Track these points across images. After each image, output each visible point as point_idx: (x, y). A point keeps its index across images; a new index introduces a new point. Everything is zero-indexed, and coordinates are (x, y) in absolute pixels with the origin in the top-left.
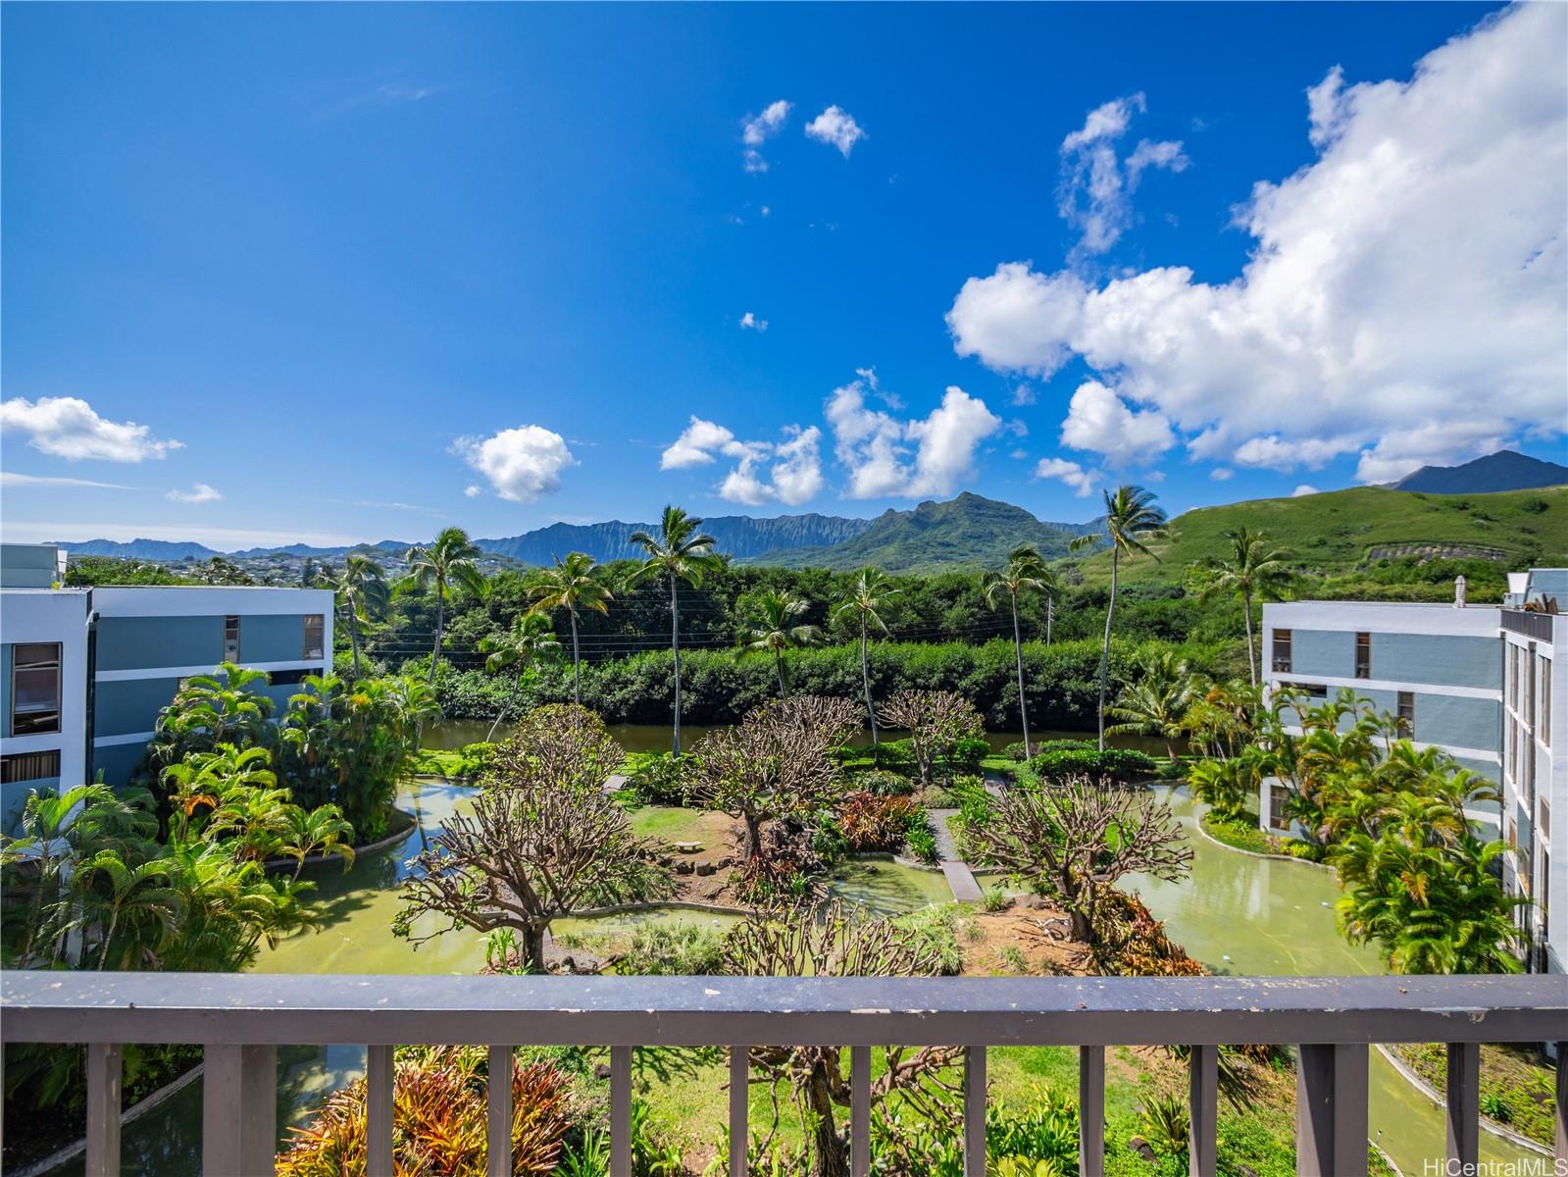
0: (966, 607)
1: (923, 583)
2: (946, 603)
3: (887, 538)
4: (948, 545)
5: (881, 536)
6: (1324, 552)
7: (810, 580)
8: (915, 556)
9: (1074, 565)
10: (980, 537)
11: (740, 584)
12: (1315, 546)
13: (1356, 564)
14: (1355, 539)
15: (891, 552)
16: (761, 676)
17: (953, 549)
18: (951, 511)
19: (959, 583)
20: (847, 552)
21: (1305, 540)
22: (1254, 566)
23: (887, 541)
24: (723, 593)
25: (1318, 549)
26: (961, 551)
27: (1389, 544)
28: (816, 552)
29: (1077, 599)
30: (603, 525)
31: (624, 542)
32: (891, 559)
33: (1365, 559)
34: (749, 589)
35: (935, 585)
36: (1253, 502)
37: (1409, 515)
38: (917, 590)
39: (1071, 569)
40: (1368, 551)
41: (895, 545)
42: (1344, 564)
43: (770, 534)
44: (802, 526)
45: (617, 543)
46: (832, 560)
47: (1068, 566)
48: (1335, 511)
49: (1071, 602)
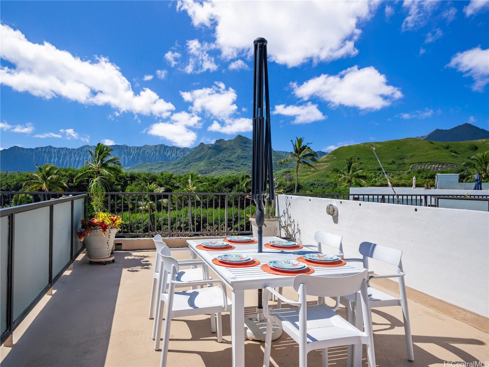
0: (237, 191)
1: (217, 180)
2: (228, 190)
3: (200, 158)
4: (231, 162)
5: (197, 156)
6: (394, 167)
7: (162, 179)
8: (214, 167)
9: (289, 172)
10: (246, 158)
11: (127, 181)
12: (391, 164)
13: (406, 172)
14: (406, 161)
15: (202, 165)
16: (139, 225)
17: (233, 164)
18: (232, 144)
19: (235, 180)
20: (179, 165)
21: (387, 161)
22: (353, 172)
23: (200, 159)
24: (118, 185)
25: (392, 165)
26: (237, 165)
27: (419, 163)
28: (164, 165)
29: (288, 188)
30: (42, 148)
31: (55, 158)
32: (202, 168)
33: (410, 170)
34: (132, 183)
35: (223, 181)
36: (366, 143)
37: (427, 151)
38: (214, 183)
39: (288, 174)
40: (411, 166)
41: (204, 161)
42: (402, 172)
43: (139, 155)
44: (156, 151)
45: (50, 158)
46: (172, 169)
47: (286, 172)
48: (399, 148)
49: (285, 189)
